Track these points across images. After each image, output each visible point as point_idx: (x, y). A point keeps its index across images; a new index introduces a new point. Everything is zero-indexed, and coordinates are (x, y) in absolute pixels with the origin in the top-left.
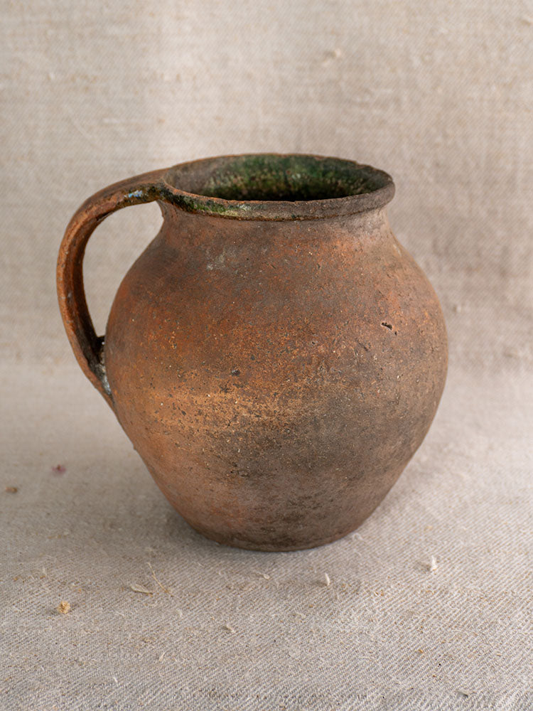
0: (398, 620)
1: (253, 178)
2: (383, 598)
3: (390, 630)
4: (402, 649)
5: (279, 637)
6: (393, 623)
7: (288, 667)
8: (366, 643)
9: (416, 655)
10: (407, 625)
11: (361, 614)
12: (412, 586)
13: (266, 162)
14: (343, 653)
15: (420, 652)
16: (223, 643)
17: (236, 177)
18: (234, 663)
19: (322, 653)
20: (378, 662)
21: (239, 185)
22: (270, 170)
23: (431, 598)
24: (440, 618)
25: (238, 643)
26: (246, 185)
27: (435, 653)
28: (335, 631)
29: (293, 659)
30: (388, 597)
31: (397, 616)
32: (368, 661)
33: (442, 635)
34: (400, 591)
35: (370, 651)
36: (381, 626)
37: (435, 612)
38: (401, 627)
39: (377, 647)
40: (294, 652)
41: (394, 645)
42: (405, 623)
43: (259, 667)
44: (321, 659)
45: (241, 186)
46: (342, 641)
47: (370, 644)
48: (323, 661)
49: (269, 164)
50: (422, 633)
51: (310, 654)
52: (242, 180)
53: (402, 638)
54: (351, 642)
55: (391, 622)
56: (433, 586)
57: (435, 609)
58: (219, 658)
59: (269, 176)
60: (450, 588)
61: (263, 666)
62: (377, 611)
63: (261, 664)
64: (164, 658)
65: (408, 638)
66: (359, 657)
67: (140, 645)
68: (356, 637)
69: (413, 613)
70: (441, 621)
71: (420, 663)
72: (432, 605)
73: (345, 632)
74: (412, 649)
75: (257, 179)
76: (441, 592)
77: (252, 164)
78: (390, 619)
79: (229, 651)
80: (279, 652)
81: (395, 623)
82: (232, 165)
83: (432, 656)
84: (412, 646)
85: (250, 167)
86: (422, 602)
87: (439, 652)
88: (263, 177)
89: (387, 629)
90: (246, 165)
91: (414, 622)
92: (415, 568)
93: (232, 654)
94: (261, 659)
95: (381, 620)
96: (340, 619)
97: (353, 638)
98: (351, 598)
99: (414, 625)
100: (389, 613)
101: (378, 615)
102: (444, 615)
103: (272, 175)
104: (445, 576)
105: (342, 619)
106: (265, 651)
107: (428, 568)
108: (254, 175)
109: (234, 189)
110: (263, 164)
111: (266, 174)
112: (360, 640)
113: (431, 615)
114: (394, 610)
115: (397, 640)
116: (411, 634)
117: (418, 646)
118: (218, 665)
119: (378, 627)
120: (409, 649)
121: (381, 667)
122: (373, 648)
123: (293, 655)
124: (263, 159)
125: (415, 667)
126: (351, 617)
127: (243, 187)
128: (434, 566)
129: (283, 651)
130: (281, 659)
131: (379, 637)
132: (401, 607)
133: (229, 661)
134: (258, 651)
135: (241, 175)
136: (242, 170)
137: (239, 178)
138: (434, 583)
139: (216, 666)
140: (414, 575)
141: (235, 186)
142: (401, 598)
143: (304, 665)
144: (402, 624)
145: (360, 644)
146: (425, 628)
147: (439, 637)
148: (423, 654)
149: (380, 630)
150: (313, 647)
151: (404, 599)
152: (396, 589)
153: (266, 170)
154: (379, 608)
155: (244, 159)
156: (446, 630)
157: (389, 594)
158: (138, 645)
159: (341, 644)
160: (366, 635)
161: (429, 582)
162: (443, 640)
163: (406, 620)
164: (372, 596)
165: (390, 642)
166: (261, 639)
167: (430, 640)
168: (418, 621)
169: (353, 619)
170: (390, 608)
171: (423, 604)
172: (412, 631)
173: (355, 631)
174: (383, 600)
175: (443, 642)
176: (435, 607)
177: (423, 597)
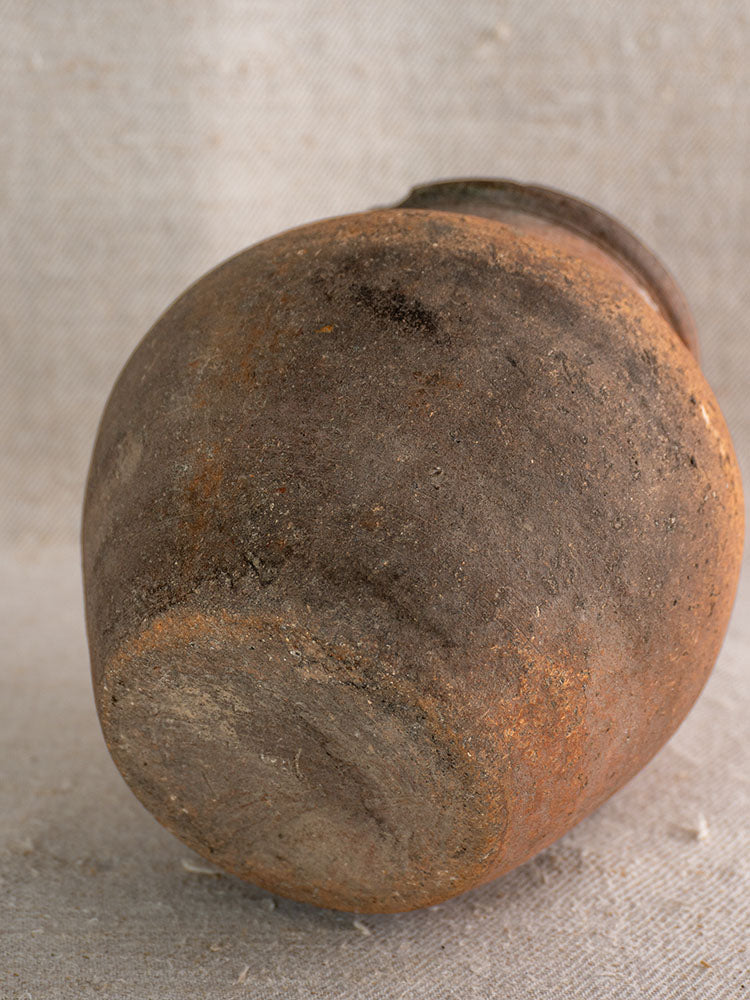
0: (657, 915)
2: (624, 880)
3: (643, 930)
4: (670, 960)
5: (449, 942)
6: (648, 918)
7: (471, 990)
8: (606, 949)
9: (697, 971)
10: (673, 923)
11: (590, 905)
12: (672, 863)
14: (567, 966)
15: (704, 966)
16: (351, 951)
18: (375, 984)
19: (528, 967)
20: (631, 982)
23: (709, 883)
24: (729, 913)
25: (378, 952)
27: (731, 968)
28: (548, 930)
29: (479, 977)
30: (633, 878)
31: (653, 908)
32: (613, 981)
33: (737, 939)
34: (652, 870)
35: (615, 963)
36: (628, 923)
37: (719, 903)
38: (663, 925)
39: (627, 957)
40: (479, 965)
41: (656, 953)
42: (669, 919)
43: (421, 990)
44: (529, 976)
46: (561, 946)
47: (614, 952)
48: (533, 979)
50: (701, 934)
51: (507, 969)
53: (668, 942)
54: (578, 947)
55: (643, 917)
56: (707, 864)
57: (717, 900)
58: (347, 975)
60: (736, 866)
61: (427, 989)
62: (618, 901)
63: (421, 986)
64: (247, 976)
65: (679, 943)
66: (597, 973)
67: (203, 957)
68: (586, 940)
69: (680, 904)
70: (732, 916)
71: (706, 984)
72: (710, 893)
73: (564, 931)
74: (688, 960)
76: (722, 875)
78: (642, 912)
79: (362, 965)
80: (453, 966)
81: (653, 919)
83: (727, 972)
84: (688, 956)
86: (692, 888)
87: (737, 967)
89: (640, 928)
91: (685, 916)
92: (671, 835)
93: (369, 969)
94: (421, 977)
95: (627, 914)
96: (554, 912)
97: (581, 940)
98: (570, 880)
99: (686, 922)
100: (638, 904)
101: (619, 907)
102: (735, 907)
104: (723, 848)
105: (559, 913)
106: (427, 964)
107: (693, 836)
112: (593, 945)
113: (713, 907)
114: (646, 899)
115: (660, 945)
116: (682, 937)
117: (698, 956)
118: (346, 986)
119: (622, 924)
120: (682, 960)
121: (638, 991)
122: (619, 959)
123: (478, 971)
125: (700, 990)
126: (574, 909)
128: (704, 832)
129: (460, 964)
130: (457, 978)
131: (628, 939)
132: (658, 894)
133: (364, 980)
134: (416, 964)
138: (707, 860)
139: (343, 989)
140: (670, 846)
142: (655, 881)
143: (500, 986)
144: (663, 920)
145: (595, 952)
146: (706, 927)
147: (733, 942)
148: (710, 970)
149: (626, 929)
150: (512, 957)
151: (660, 883)
152: (644, 867)
154: (619, 896)
156: (743, 931)
157: (635, 874)
158: (199, 956)
159: (561, 951)
160: (603, 936)
161: (700, 857)
162: (740, 948)
163: (669, 914)
164: (605, 875)
165: (647, 949)
166: (417, 945)
167: (717, 946)
168: (691, 917)
169: (578, 912)
170: (639, 896)
171: (695, 889)
172: (683, 932)
173: (582, 931)
174: (624, 884)
175: (741, 951)
176: (716, 896)
177: (692, 880)
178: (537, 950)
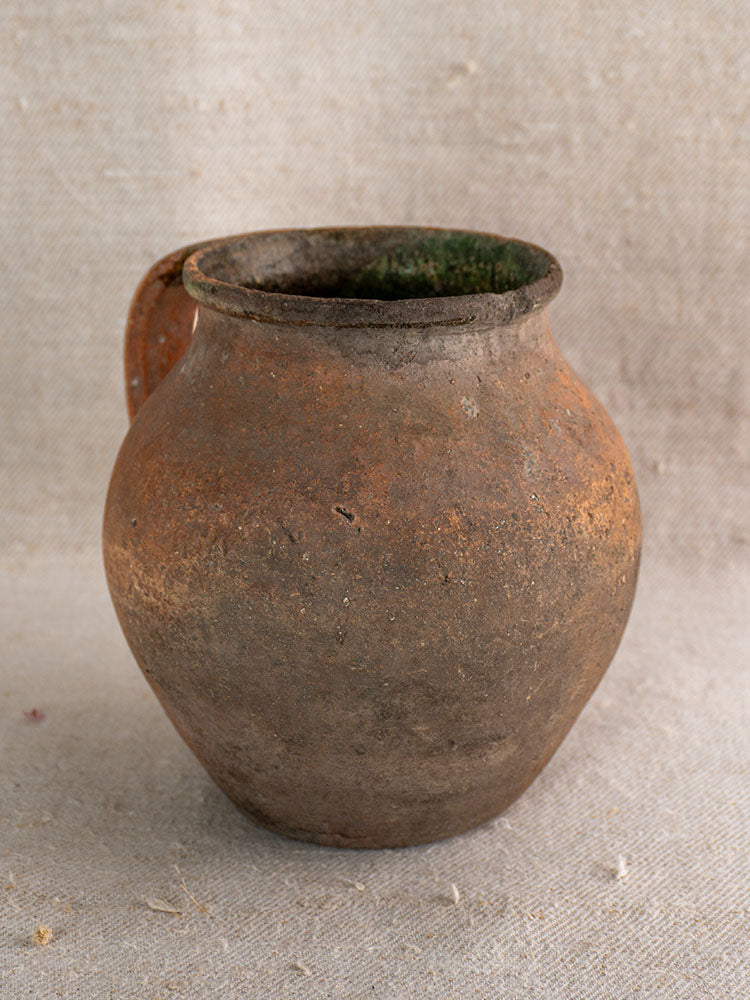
0: (567, 956)
1: (451, 268)
2: (542, 923)
3: (553, 971)
5: (380, 982)
6: (558, 960)
10: (580, 964)
11: (508, 947)
12: (588, 903)
13: (477, 245)
16: (292, 991)
17: (426, 261)
21: (428, 275)
22: (478, 261)
23: (618, 922)
24: (632, 952)
25: (316, 991)
26: (439, 276)
28: (467, 973)
30: (550, 920)
31: (565, 950)
33: (635, 979)
34: (569, 912)
36: (540, 965)
37: (625, 943)
38: (570, 966)
42: (577, 960)
45: (433, 277)
46: (478, 987)
47: (523, 992)
49: (479, 250)
50: (604, 974)
52: (435, 268)
53: (572, 983)
54: (493, 988)
55: (555, 958)
56: (621, 904)
57: (624, 940)
59: (474, 269)
60: (647, 905)
62: (534, 942)
65: (582, 983)
67: (162, 995)
68: (500, 982)
69: (589, 945)
70: (634, 957)
72: (619, 932)
73: (482, 973)
75: (457, 271)
76: (634, 913)
77: (456, 246)
78: (554, 954)
81: (562, 960)
82: (426, 243)
84: (588, 996)
85: (453, 250)
86: (603, 928)
88: (465, 269)
89: (549, 970)
90: (448, 246)
91: (592, 957)
92: (593, 875)
95: (540, 956)
96: (475, 954)
97: (496, 982)
98: (493, 923)
99: (591, 963)
100: (552, 946)
101: (534, 949)
102: (638, 947)
103: (479, 269)
104: (639, 887)
105: (479, 955)
107: (613, 874)
108: (453, 263)
109: (421, 279)
110: (472, 248)
111: (470, 266)
112: (506, 986)
113: (618, 947)
114: (560, 940)
115: (565, 986)
116: (586, 977)
117: (597, 996)
119: (535, 965)
124: (475, 241)
126: (492, 951)
127: (435, 279)
128: (623, 871)
131: (537, 981)
132: (571, 936)
135: (435, 260)
136: (440, 252)
137: (431, 263)
138: (622, 899)
140: (591, 886)
141: (423, 275)
142: (570, 923)
144: (572, 961)
145: (507, 993)
146: (609, 967)
147: (630, 982)
149: (537, 971)
150: (432, 996)
151: (575, 924)
152: (562, 909)
153: (472, 259)
154: (536, 938)
155: (448, 237)
156: (641, 970)
157: (552, 916)
158: (158, 995)
159: (477, 991)
160: (516, 978)
161: (615, 897)
162: (636, 987)
163: (578, 956)
164: (525, 919)
165: (553, 990)
166: (351, 984)
167: (615, 986)
168: (597, 958)
169: (496, 954)
170: (553, 938)
171: (605, 931)
172: (588, 973)
173: (498, 973)
174: (542, 926)
175: (636, 990)
176: (623, 935)
177: (605, 921)
178: (456, 991)
